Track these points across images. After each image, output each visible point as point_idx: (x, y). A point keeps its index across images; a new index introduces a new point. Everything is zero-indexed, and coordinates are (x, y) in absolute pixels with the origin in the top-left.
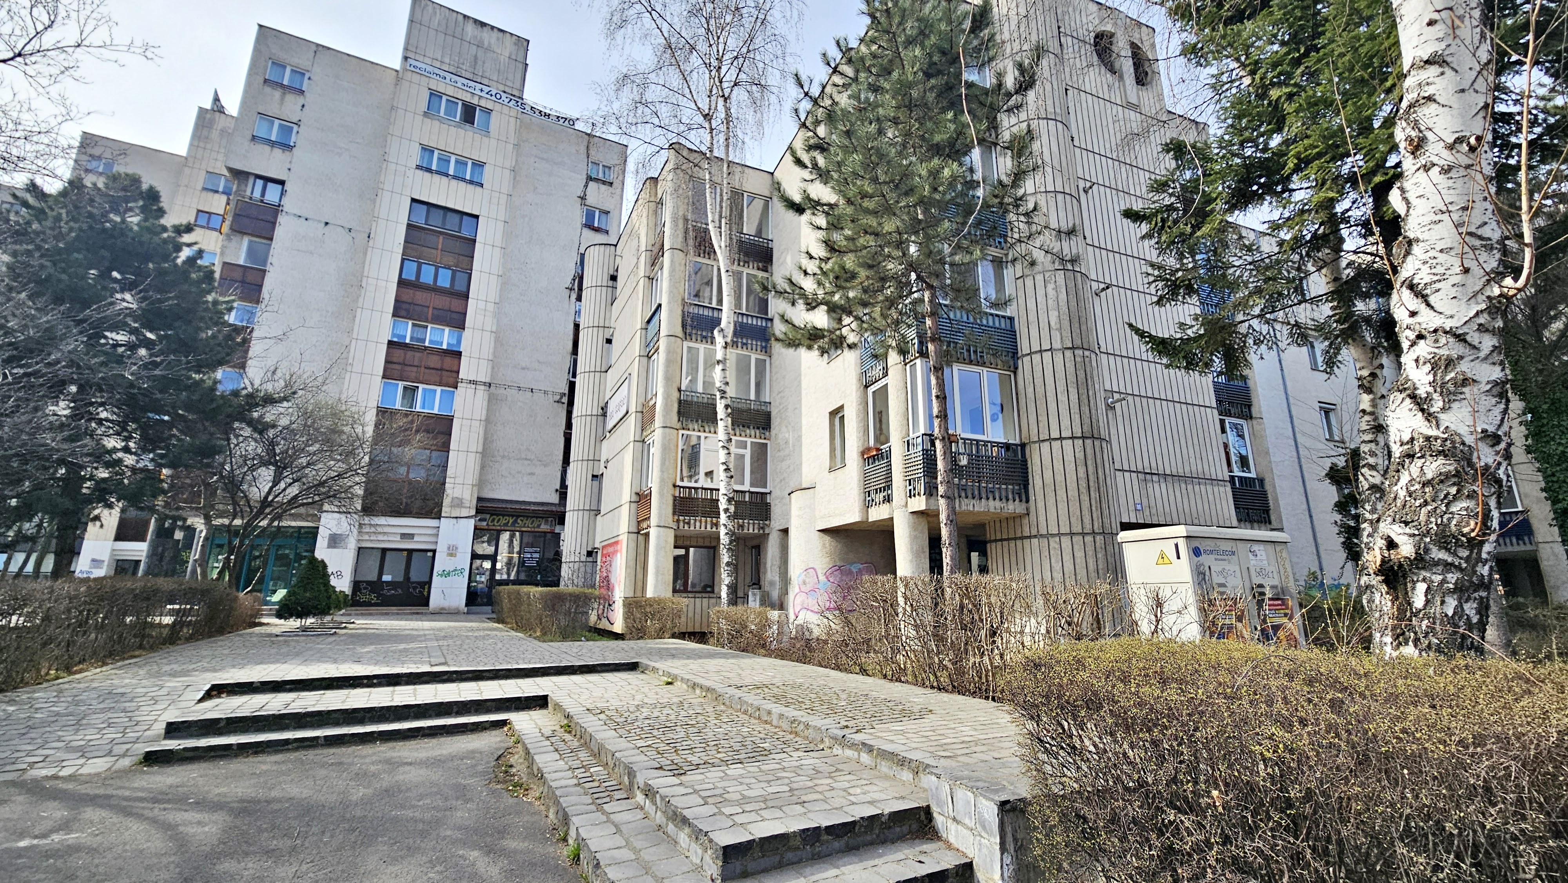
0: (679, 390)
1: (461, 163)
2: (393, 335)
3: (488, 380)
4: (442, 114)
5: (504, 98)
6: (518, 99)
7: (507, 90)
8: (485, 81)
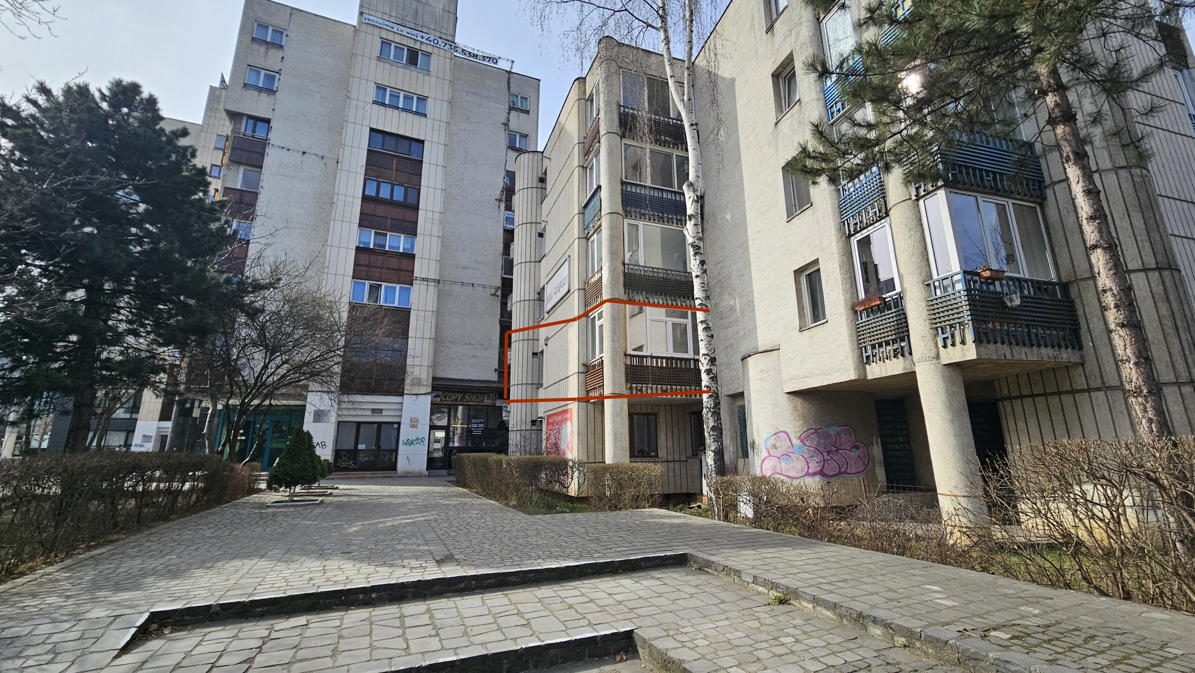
0: (624, 264)
1: (408, 98)
2: (360, 242)
3: (437, 277)
4: (392, 58)
5: (440, 43)
6: (452, 43)
7: (442, 36)
8: (425, 30)
